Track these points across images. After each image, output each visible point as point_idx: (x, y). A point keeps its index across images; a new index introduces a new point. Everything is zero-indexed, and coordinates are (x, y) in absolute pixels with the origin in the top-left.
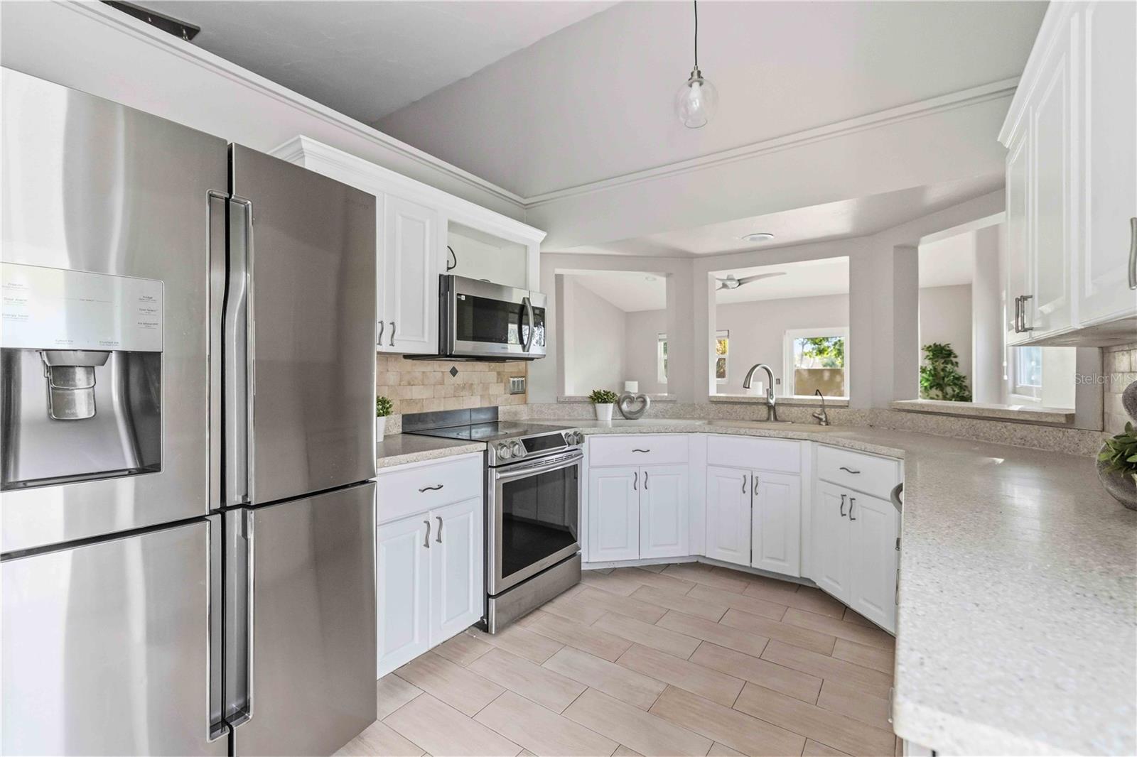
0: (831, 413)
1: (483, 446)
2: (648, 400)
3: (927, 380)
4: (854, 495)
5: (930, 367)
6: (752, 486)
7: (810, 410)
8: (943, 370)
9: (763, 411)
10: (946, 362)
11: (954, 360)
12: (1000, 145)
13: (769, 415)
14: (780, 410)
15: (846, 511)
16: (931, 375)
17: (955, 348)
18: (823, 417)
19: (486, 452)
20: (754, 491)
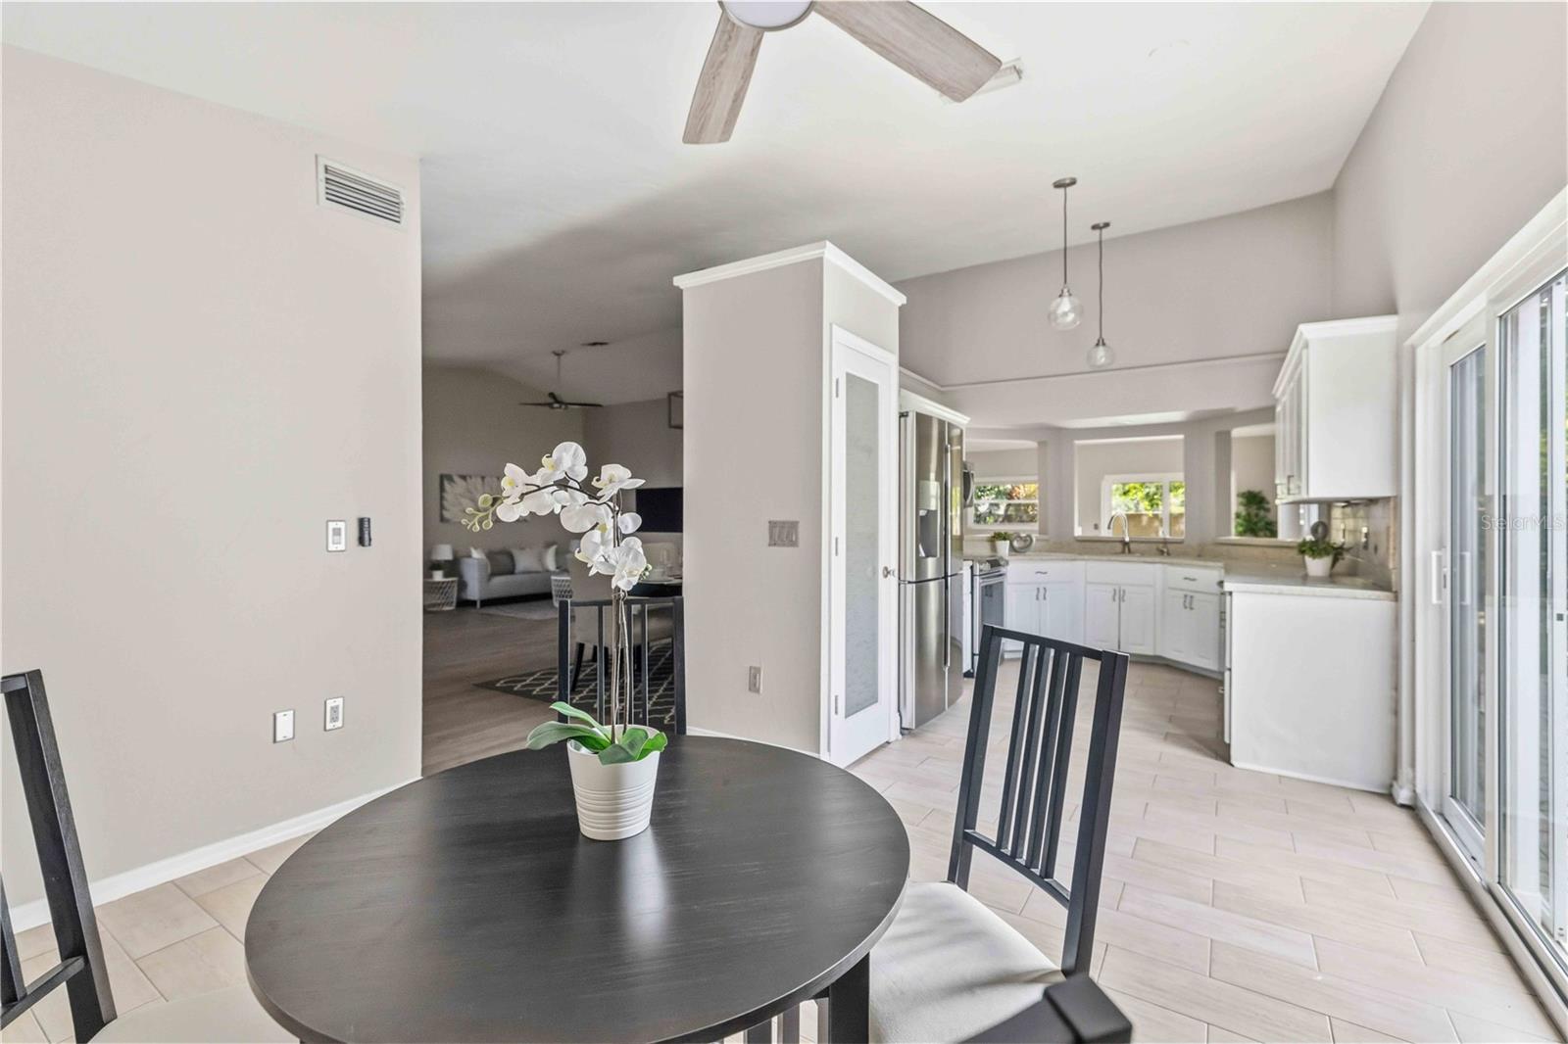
0: (1171, 547)
1: (970, 563)
2: (1034, 539)
3: (1242, 525)
4: (1192, 594)
5: (1244, 513)
6: (1119, 596)
7: (1154, 546)
8: (1257, 515)
9: (1119, 547)
10: (1259, 509)
11: (1266, 506)
12: (1273, 396)
13: (1124, 549)
14: (1132, 546)
15: (1187, 605)
16: (1245, 520)
17: (1267, 495)
18: (1165, 550)
19: (972, 567)
20: (1122, 599)
